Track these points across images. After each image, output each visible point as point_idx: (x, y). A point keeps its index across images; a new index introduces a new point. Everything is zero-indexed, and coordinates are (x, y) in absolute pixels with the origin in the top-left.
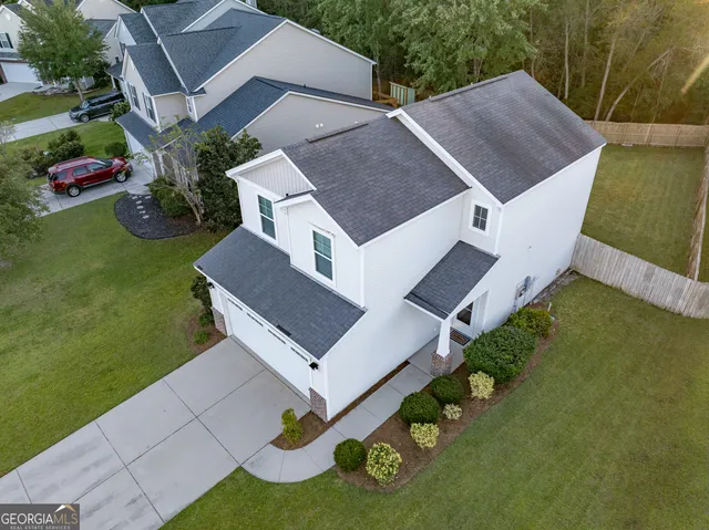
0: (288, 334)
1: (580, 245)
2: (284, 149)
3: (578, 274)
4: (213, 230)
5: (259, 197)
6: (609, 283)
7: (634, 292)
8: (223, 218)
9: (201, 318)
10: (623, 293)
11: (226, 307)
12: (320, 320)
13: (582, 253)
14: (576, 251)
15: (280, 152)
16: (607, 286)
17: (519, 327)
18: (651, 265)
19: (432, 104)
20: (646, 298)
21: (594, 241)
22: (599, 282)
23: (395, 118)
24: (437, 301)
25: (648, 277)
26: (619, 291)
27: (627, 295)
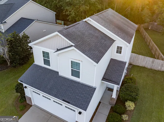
0: (69, 103)
1: (132, 56)
2: (58, 32)
3: (132, 64)
4: (15, 67)
5: (43, 51)
6: (141, 66)
7: (149, 67)
8: (18, 62)
9: (20, 100)
10: (146, 68)
11: (32, 95)
12: (80, 94)
13: (132, 58)
14: (131, 58)
15: (57, 33)
16: (141, 67)
17: (130, 83)
18: (154, 59)
19: (96, 16)
20: (153, 68)
21: (136, 54)
22: (138, 66)
23: (85, 21)
24: (113, 80)
25: (153, 62)
26: (144, 68)
27: (147, 68)
